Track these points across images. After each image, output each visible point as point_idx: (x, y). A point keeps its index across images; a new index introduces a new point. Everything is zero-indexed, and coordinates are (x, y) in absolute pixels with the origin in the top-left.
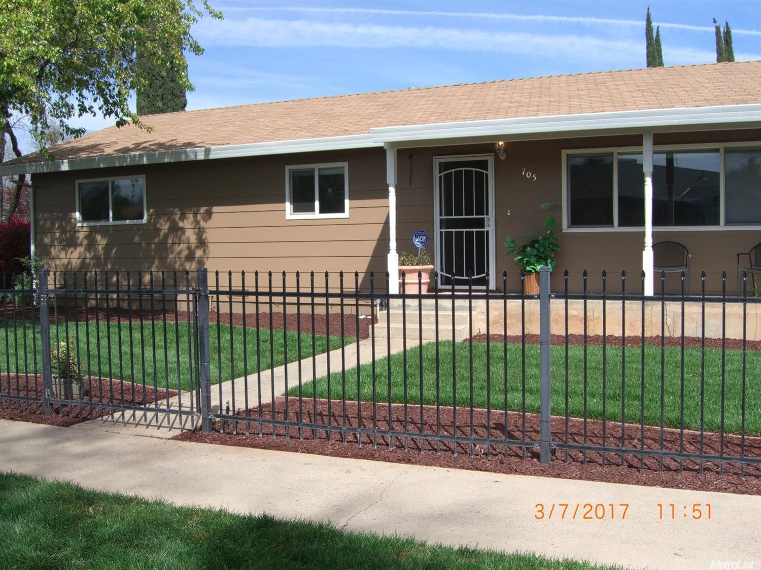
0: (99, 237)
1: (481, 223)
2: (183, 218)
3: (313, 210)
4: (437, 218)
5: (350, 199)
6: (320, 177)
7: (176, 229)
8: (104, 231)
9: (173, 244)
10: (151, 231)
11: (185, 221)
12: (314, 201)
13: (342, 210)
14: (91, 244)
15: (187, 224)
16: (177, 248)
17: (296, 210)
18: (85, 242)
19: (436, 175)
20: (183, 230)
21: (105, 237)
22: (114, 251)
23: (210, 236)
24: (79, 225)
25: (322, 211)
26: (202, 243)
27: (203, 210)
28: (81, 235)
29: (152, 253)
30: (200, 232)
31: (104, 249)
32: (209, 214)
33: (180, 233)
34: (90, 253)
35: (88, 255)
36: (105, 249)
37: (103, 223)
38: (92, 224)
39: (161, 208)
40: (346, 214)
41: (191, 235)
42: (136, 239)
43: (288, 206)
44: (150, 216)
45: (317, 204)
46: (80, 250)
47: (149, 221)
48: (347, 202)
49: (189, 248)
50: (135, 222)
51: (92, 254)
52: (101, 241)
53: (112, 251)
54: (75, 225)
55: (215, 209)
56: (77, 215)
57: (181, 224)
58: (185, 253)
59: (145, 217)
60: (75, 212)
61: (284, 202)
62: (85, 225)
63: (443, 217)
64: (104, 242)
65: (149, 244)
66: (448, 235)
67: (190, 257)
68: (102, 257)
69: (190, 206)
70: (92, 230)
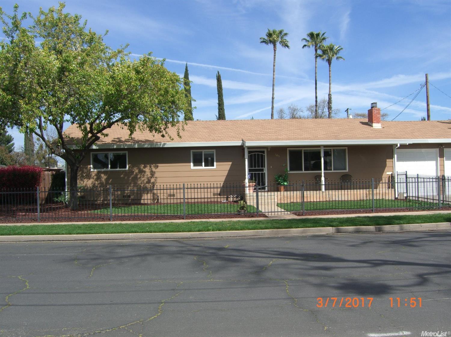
0: (103, 175)
1: (262, 170)
2: (145, 167)
3: (202, 165)
4: (247, 169)
5: (216, 162)
6: (204, 154)
7: (142, 172)
8: (105, 173)
9: (140, 177)
10: (131, 172)
11: (146, 168)
12: (202, 163)
13: (213, 165)
14: (98, 177)
15: (147, 170)
16: (142, 179)
17: (194, 166)
18: (95, 177)
20: (145, 172)
21: (106, 175)
22: (111, 180)
23: (157, 175)
24: (92, 170)
25: (205, 166)
26: (153, 176)
27: (154, 165)
28: (93, 174)
29: (130, 181)
30: (153, 173)
31: (105, 180)
32: (156, 167)
34: (98, 182)
35: (96, 183)
37: (105, 169)
38: (99, 170)
39: (134, 164)
40: (215, 167)
41: (148, 174)
42: (122, 176)
43: (192, 164)
44: (129, 167)
45: (203, 164)
46: (92, 180)
47: (129, 169)
48: (215, 163)
49: (148, 179)
50: (122, 169)
51: (99, 182)
52: (104, 177)
53: (109, 181)
54: (90, 170)
55: (159, 165)
56: (92, 166)
57: (144, 170)
58: (146, 180)
59: (127, 166)
60: (90, 165)
61: (190, 162)
62: (95, 170)
63: (250, 168)
64: (105, 177)
65: (128, 178)
66: (251, 174)
67: (149, 182)
68: (105, 183)
69: (148, 164)
70: (99, 173)
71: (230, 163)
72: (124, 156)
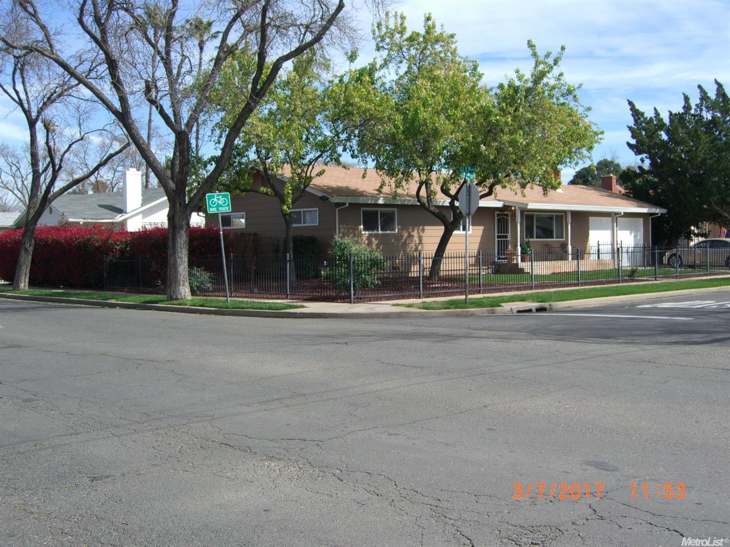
0: (374, 239)
1: (506, 237)
2: (413, 231)
3: (460, 230)
4: (496, 235)
5: (472, 225)
7: (410, 236)
8: (376, 237)
9: (409, 243)
10: (399, 237)
13: (469, 230)
14: (370, 243)
15: (415, 234)
16: (411, 245)
18: (367, 242)
19: (496, 218)
20: (413, 236)
21: (377, 240)
22: (381, 247)
23: (424, 240)
24: (363, 232)
25: (463, 230)
26: (421, 242)
27: (421, 227)
28: (365, 238)
29: (400, 248)
30: (420, 238)
32: (423, 230)
33: (411, 238)
36: (377, 245)
37: (375, 232)
38: (370, 233)
39: (404, 226)
40: (470, 232)
41: (416, 239)
42: (393, 241)
44: (399, 230)
45: (461, 226)
47: (398, 232)
48: (471, 227)
49: (415, 245)
50: (392, 232)
52: (375, 242)
54: (361, 232)
55: (426, 227)
56: (362, 227)
57: (412, 234)
58: (414, 247)
59: (396, 230)
60: (361, 225)
62: (367, 233)
63: (498, 234)
64: (376, 242)
65: (398, 244)
66: (499, 241)
67: (416, 250)
69: (416, 225)
70: (370, 236)
71: (482, 228)
72: (393, 214)
